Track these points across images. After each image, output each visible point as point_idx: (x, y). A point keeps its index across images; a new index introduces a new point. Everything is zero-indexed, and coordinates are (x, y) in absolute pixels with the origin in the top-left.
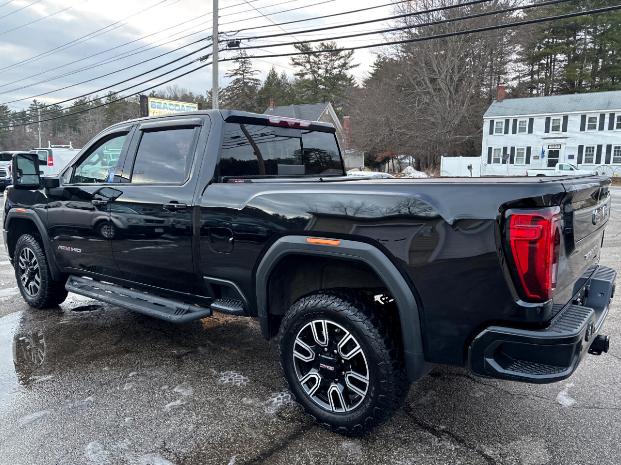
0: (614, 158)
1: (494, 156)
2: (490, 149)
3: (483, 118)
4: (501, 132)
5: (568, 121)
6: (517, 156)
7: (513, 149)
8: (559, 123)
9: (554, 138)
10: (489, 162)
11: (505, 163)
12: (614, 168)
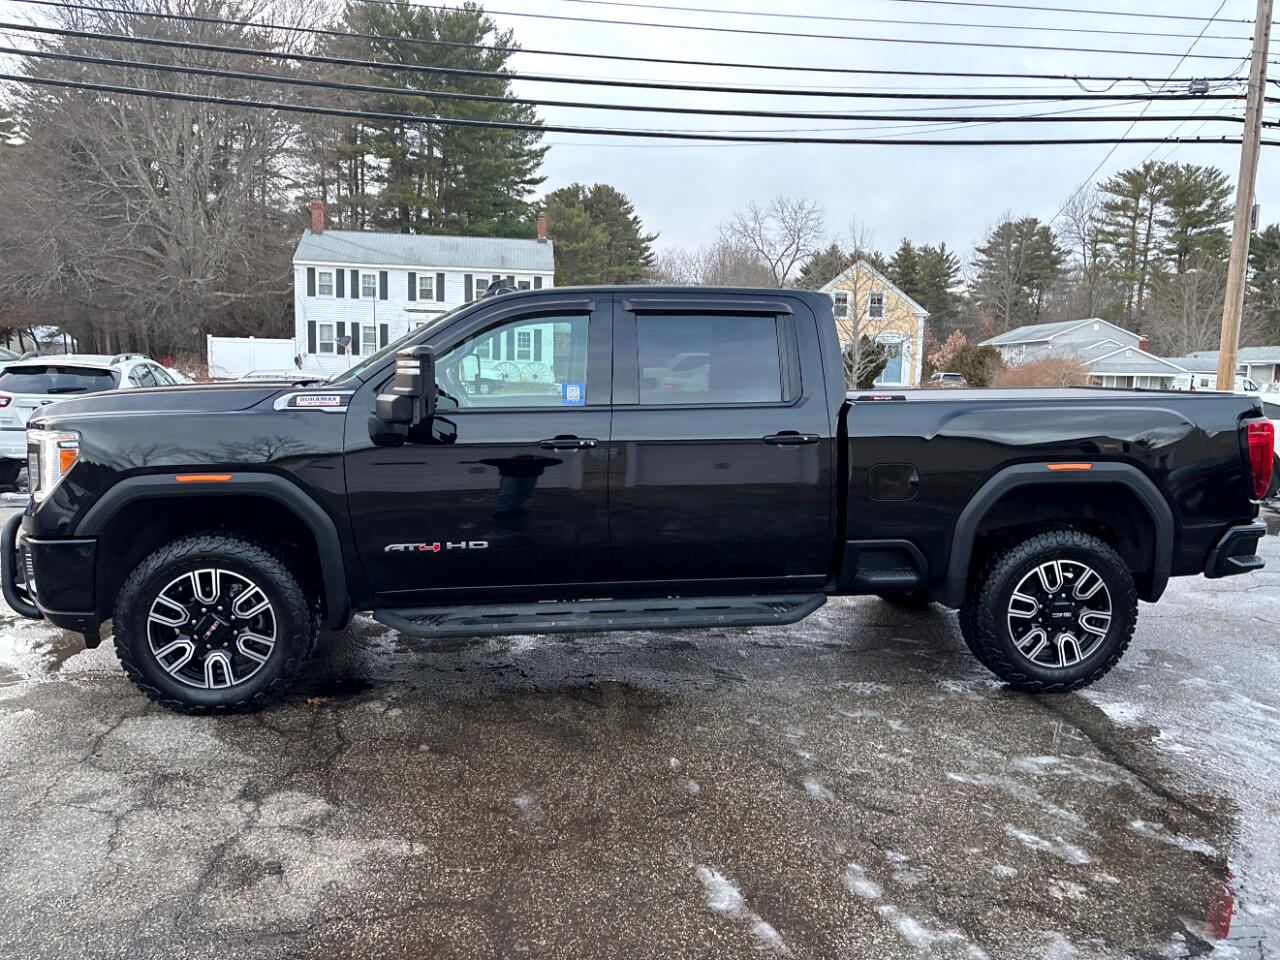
0: (519, 351)
1: (321, 340)
2: (312, 325)
3: (294, 262)
4: (331, 293)
5: (446, 283)
6: (365, 341)
7: (355, 326)
8: (431, 285)
9: (425, 311)
10: (312, 349)
11: (343, 353)
12: (520, 366)
